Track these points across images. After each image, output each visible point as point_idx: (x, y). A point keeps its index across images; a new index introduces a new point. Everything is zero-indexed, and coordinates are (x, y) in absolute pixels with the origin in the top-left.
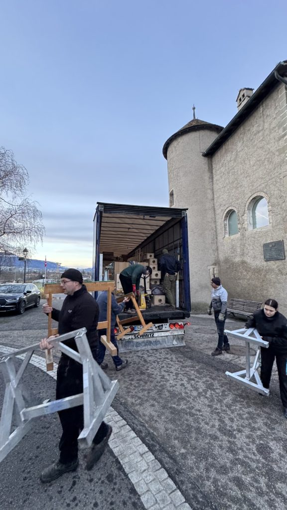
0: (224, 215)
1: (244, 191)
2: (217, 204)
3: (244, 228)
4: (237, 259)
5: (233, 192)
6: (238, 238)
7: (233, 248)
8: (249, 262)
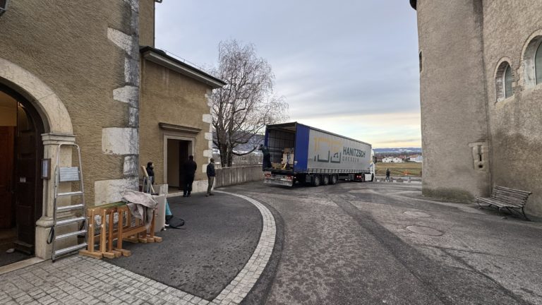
0: (496, 70)
1: (519, 31)
2: (487, 57)
3: (520, 86)
4: (511, 133)
5: (506, 35)
6: (512, 102)
7: (506, 117)
8: (525, 135)
